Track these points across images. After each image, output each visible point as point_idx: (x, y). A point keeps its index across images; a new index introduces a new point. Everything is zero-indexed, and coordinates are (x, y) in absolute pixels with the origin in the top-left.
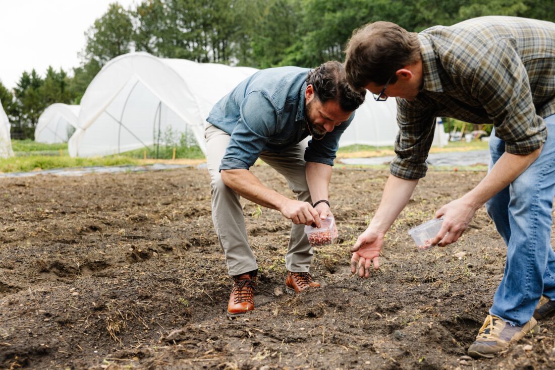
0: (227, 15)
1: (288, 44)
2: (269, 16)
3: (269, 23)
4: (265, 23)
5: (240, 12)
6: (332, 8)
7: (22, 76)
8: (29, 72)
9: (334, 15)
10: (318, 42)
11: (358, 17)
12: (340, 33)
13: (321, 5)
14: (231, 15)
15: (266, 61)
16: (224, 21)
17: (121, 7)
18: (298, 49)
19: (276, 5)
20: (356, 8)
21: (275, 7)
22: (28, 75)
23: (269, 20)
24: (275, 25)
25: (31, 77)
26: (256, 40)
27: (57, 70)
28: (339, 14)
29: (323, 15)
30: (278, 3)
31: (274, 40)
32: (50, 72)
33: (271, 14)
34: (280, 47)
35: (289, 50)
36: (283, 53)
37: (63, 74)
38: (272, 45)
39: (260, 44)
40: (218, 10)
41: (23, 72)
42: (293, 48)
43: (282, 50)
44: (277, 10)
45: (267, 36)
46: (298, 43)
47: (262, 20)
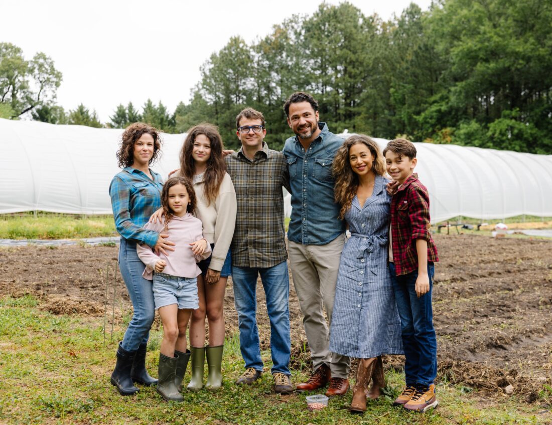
0: (364, 58)
1: (432, 92)
2: (412, 61)
3: (412, 69)
4: (407, 69)
5: (378, 55)
6: (485, 58)
7: (116, 110)
8: (126, 106)
9: (487, 65)
10: (467, 93)
11: (513, 69)
12: (491, 83)
13: (473, 54)
14: (370, 58)
15: (407, 110)
16: (361, 63)
17: (243, 42)
18: (442, 98)
19: (420, 48)
20: (513, 59)
21: (419, 51)
22: (125, 108)
23: (412, 65)
24: (418, 71)
25: (127, 111)
26: (397, 87)
27: (156, 105)
28: (492, 65)
29: (475, 65)
30: (422, 46)
31: (416, 87)
32: (149, 106)
33: (414, 58)
34: (422, 96)
35: (433, 99)
36: (426, 102)
37: (162, 110)
38: (414, 92)
39: (401, 91)
40: (354, 53)
41: (119, 105)
42: (436, 97)
43: (425, 99)
44: (421, 54)
45: (409, 83)
46: (444, 92)
47: (404, 65)
